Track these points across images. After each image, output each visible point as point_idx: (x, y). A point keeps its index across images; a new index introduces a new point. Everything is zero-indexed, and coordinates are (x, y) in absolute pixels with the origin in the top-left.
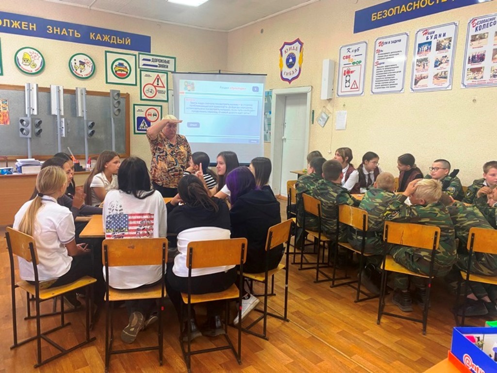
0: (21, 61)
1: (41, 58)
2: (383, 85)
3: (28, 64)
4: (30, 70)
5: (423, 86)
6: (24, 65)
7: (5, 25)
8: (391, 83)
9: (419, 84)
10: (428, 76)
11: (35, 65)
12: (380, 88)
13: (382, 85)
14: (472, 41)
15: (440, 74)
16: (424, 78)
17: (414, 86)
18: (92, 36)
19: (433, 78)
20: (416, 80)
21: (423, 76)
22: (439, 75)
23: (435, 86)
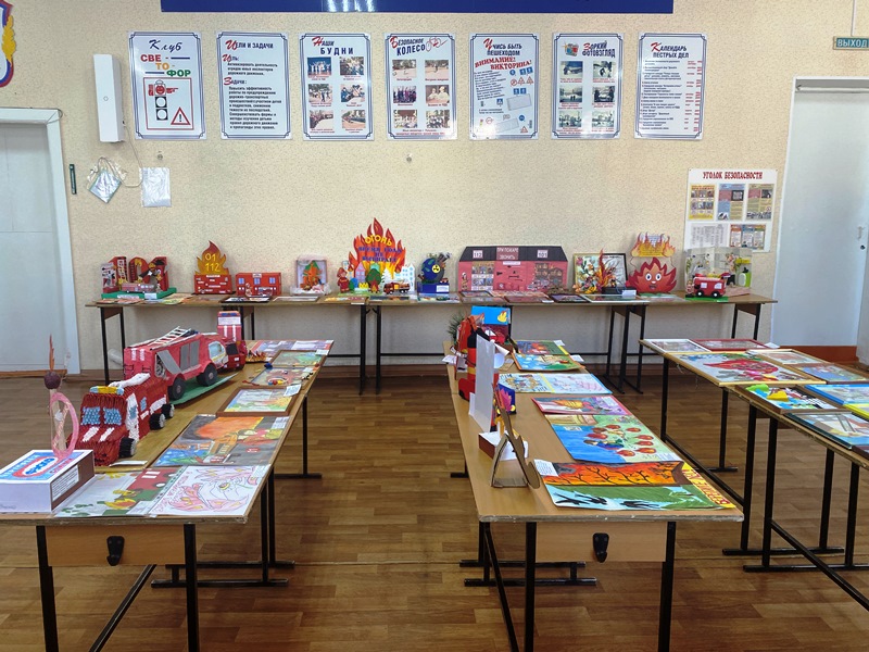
2: (247, 123)
5: (326, 130)
8: (264, 121)
9: (318, 127)
10: (332, 115)
12: (242, 127)
13: (244, 123)
14: (395, 68)
15: (352, 113)
16: (326, 117)
17: (309, 130)
19: (341, 119)
21: (324, 114)
22: (351, 116)
23: (348, 133)
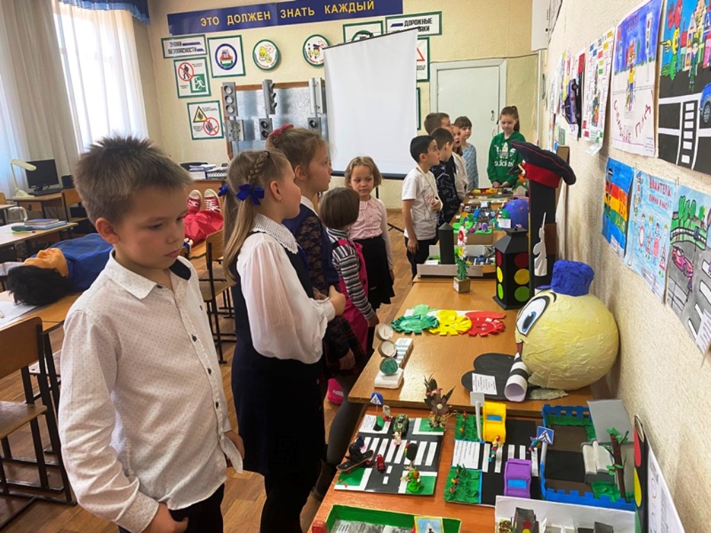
0: (258, 57)
1: (275, 50)
3: (264, 59)
4: (266, 65)
6: (262, 61)
7: (243, 21)
11: (270, 59)
18: (327, 9)
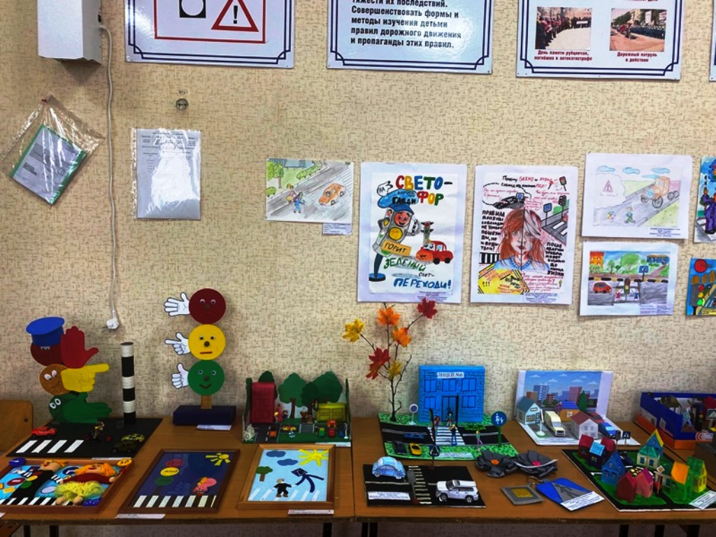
2: (392, 33)
5: (572, 55)
8: (430, 29)
9: (554, 45)
10: (589, 20)
12: (379, 42)
13: (383, 32)
15: (636, 17)
16: (575, 24)
17: (532, 52)
19: (609, 29)
20: (540, 28)
21: (570, 16)
22: (631, 21)
23: (621, 63)
